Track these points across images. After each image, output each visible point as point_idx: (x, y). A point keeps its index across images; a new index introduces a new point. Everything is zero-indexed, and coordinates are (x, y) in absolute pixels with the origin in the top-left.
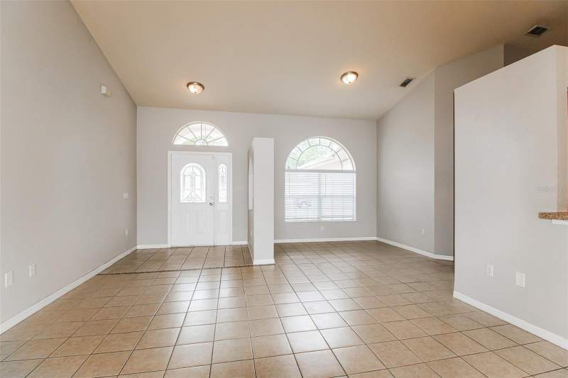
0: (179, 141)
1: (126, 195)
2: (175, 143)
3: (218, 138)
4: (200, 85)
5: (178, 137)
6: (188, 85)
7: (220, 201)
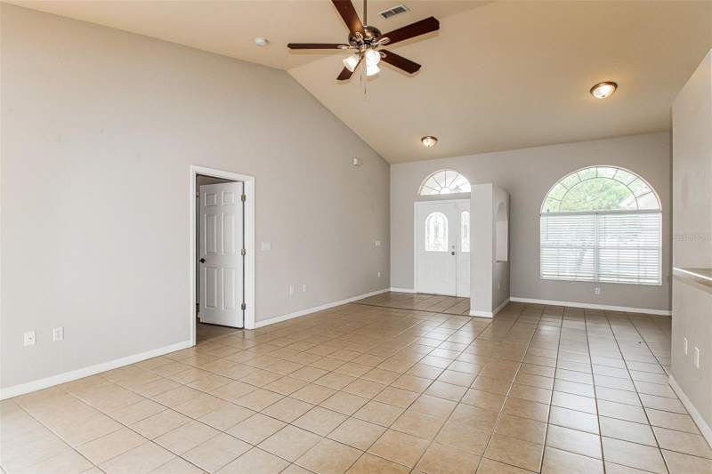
0: (425, 192)
1: (378, 243)
2: (422, 194)
3: (463, 184)
4: (433, 138)
5: (424, 188)
6: (422, 140)
7: (463, 251)
